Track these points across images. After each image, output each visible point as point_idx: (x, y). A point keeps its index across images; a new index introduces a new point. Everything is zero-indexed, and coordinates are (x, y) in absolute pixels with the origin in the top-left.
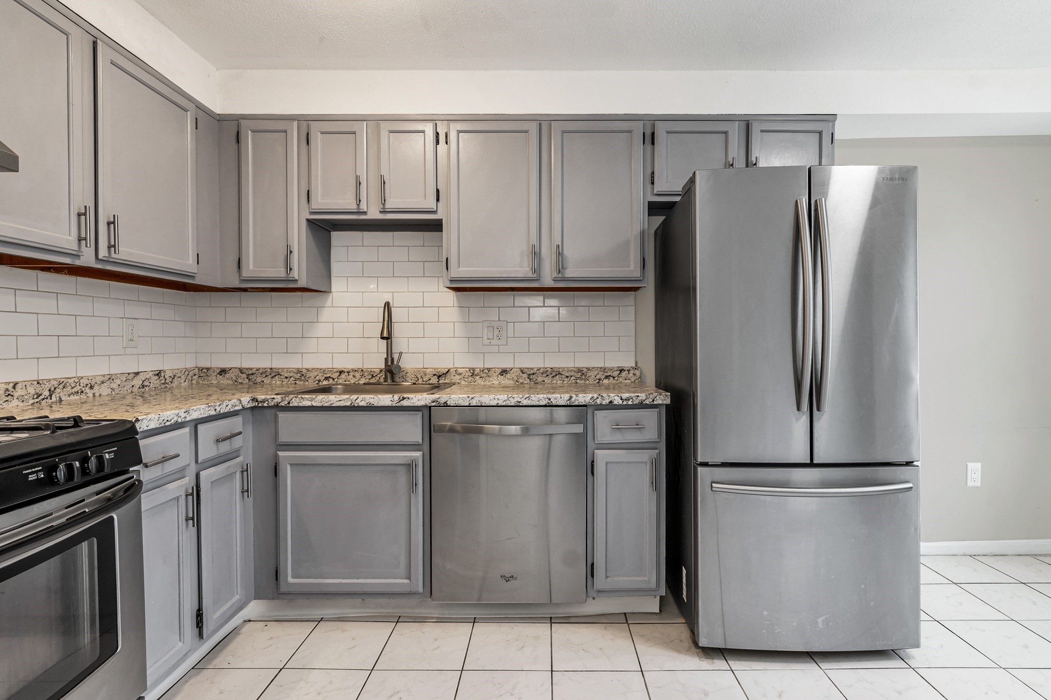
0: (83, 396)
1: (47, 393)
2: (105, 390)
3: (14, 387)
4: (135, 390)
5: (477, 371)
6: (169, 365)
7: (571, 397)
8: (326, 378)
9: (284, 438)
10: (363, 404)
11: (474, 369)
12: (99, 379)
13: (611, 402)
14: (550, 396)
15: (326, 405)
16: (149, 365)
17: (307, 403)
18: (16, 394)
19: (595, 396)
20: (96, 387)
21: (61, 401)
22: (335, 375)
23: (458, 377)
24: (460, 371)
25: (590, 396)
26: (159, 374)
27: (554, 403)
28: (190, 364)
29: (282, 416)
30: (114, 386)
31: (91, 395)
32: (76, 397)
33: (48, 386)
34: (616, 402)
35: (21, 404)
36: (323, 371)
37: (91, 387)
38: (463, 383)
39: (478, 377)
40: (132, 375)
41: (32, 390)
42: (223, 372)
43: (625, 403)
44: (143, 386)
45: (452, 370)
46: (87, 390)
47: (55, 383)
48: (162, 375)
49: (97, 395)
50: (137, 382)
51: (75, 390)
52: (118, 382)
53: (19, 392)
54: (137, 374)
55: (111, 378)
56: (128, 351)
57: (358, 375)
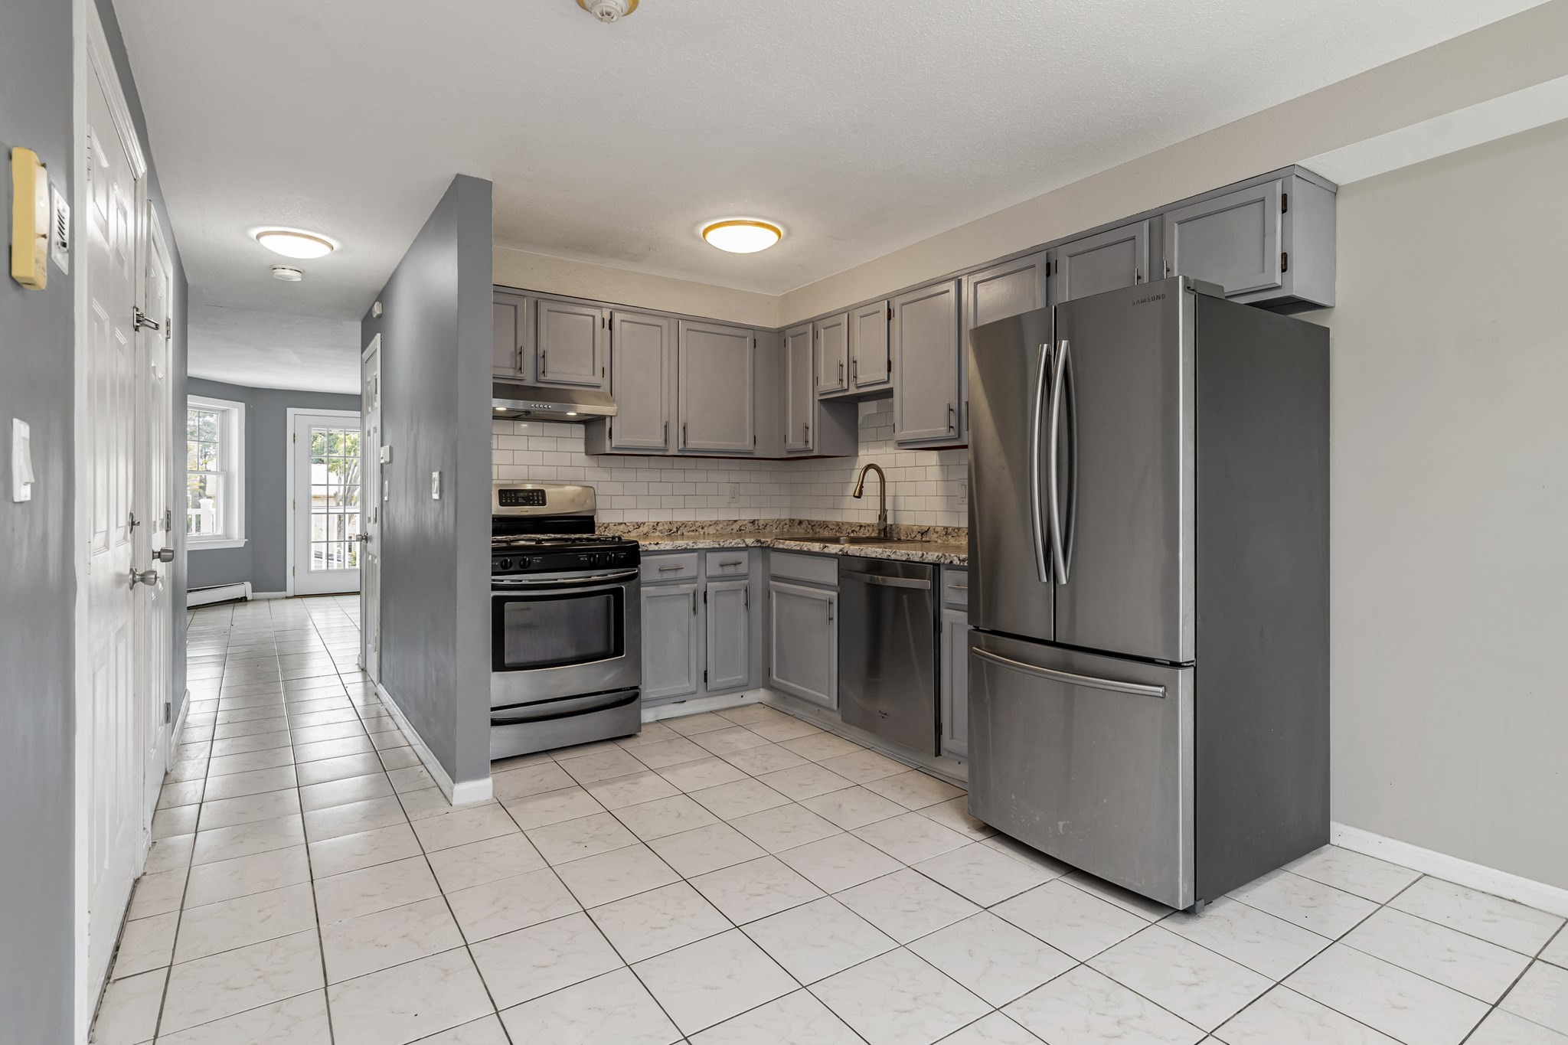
0: (697, 533)
1: (675, 530)
2: (712, 531)
3: (657, 525)
4: (734, 531)
5: (950, 530)
6: (763, 516)
7: (923, 554)
8: (853, 531)
9: (774, 571)
10: (805, 549)
11: (947, 528)
12: (708, 524)
13: (951, 562)
14: (909, 552)
15: (790, 548)
16: (747, 516)
17: (781, 546)
18: (658, 529)
19: (940, 555)
20: (706, 528)
21: (683, 534)
22: (857, 529)
23: (935, 535)
24: (937, 529)
25: (937, 554)
26: (753, 522)
27: (912, 559)
28: (785, 515)
29: (773, 555)
30: (718, 528)
31: (702, 533)
32: (692, 533)
33: (676, 525)
34: (955, 563)
35: (661, 535)
36: (850, 524)
37: (703, 528)
38: (939, 541)
39: (950, 537)
40: (730, 523)
41: (666, 527)
42: (800, 523)
43: (962, 564)
44: (740, 530)
45: (931, 529)
46: (700, 529)
47: (680, 524)
48: (756, 523)
49: (706, 533)
50: (736, 527)
51: (692, 529)
52: (722, 526)
53: (660, 528)
54: (736, 521)
55: (716, 523)
56: (732, 505)
57: (870, 530)
